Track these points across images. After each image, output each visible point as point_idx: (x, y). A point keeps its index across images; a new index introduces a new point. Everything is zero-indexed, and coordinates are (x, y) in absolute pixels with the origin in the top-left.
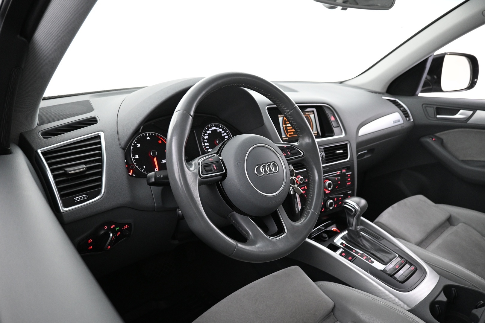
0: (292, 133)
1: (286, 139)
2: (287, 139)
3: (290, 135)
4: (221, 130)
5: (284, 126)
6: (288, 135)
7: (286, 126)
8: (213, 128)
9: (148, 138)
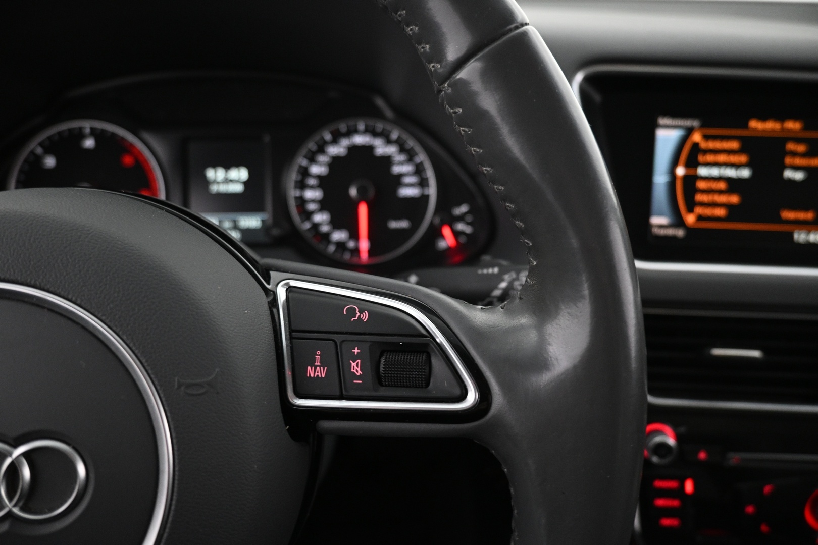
0: (720, 212)
1: (670, 232)
2: (680, 233)
3: (700, 218)
4: (391, 150)
5: (680, 171)
6: (690, 219)
7: (691, 172)
8: (359, 140)
9: (89, 143)
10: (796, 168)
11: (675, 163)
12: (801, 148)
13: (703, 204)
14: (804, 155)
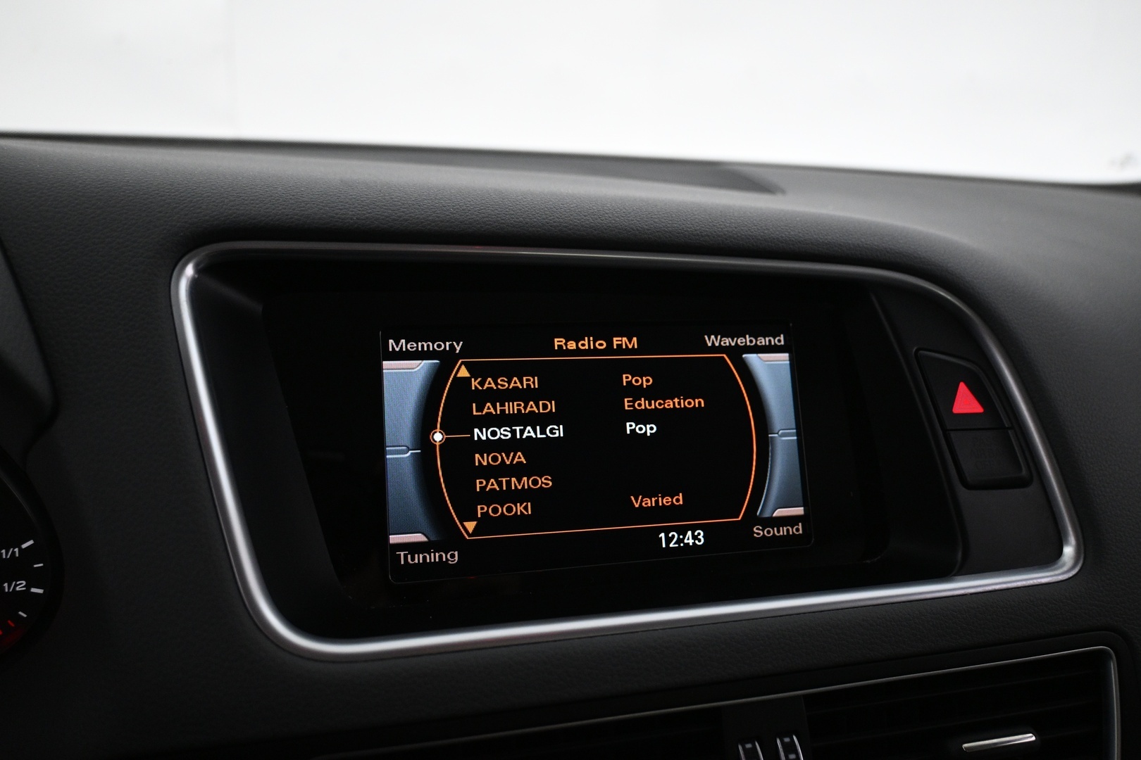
2: (453, 558)
10: (641, 418)
11: (425, 423)
12: (646, 381)
13: (489, 497)
14: (650, 394)
